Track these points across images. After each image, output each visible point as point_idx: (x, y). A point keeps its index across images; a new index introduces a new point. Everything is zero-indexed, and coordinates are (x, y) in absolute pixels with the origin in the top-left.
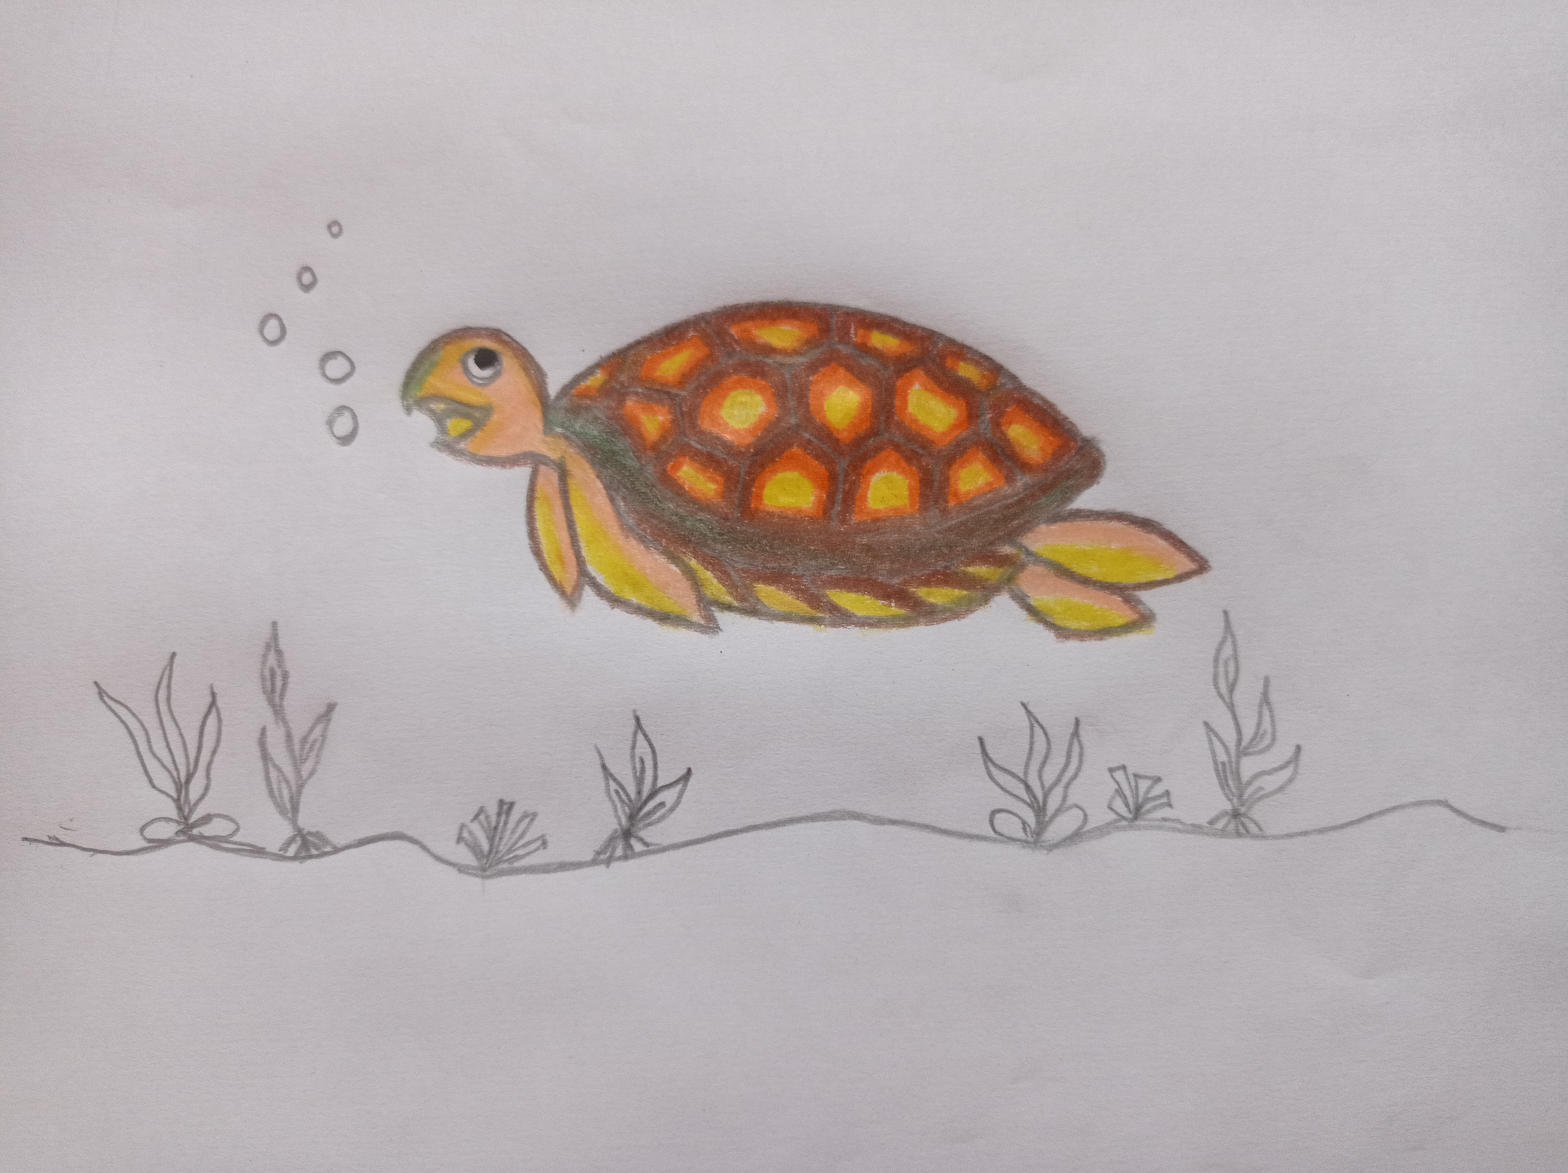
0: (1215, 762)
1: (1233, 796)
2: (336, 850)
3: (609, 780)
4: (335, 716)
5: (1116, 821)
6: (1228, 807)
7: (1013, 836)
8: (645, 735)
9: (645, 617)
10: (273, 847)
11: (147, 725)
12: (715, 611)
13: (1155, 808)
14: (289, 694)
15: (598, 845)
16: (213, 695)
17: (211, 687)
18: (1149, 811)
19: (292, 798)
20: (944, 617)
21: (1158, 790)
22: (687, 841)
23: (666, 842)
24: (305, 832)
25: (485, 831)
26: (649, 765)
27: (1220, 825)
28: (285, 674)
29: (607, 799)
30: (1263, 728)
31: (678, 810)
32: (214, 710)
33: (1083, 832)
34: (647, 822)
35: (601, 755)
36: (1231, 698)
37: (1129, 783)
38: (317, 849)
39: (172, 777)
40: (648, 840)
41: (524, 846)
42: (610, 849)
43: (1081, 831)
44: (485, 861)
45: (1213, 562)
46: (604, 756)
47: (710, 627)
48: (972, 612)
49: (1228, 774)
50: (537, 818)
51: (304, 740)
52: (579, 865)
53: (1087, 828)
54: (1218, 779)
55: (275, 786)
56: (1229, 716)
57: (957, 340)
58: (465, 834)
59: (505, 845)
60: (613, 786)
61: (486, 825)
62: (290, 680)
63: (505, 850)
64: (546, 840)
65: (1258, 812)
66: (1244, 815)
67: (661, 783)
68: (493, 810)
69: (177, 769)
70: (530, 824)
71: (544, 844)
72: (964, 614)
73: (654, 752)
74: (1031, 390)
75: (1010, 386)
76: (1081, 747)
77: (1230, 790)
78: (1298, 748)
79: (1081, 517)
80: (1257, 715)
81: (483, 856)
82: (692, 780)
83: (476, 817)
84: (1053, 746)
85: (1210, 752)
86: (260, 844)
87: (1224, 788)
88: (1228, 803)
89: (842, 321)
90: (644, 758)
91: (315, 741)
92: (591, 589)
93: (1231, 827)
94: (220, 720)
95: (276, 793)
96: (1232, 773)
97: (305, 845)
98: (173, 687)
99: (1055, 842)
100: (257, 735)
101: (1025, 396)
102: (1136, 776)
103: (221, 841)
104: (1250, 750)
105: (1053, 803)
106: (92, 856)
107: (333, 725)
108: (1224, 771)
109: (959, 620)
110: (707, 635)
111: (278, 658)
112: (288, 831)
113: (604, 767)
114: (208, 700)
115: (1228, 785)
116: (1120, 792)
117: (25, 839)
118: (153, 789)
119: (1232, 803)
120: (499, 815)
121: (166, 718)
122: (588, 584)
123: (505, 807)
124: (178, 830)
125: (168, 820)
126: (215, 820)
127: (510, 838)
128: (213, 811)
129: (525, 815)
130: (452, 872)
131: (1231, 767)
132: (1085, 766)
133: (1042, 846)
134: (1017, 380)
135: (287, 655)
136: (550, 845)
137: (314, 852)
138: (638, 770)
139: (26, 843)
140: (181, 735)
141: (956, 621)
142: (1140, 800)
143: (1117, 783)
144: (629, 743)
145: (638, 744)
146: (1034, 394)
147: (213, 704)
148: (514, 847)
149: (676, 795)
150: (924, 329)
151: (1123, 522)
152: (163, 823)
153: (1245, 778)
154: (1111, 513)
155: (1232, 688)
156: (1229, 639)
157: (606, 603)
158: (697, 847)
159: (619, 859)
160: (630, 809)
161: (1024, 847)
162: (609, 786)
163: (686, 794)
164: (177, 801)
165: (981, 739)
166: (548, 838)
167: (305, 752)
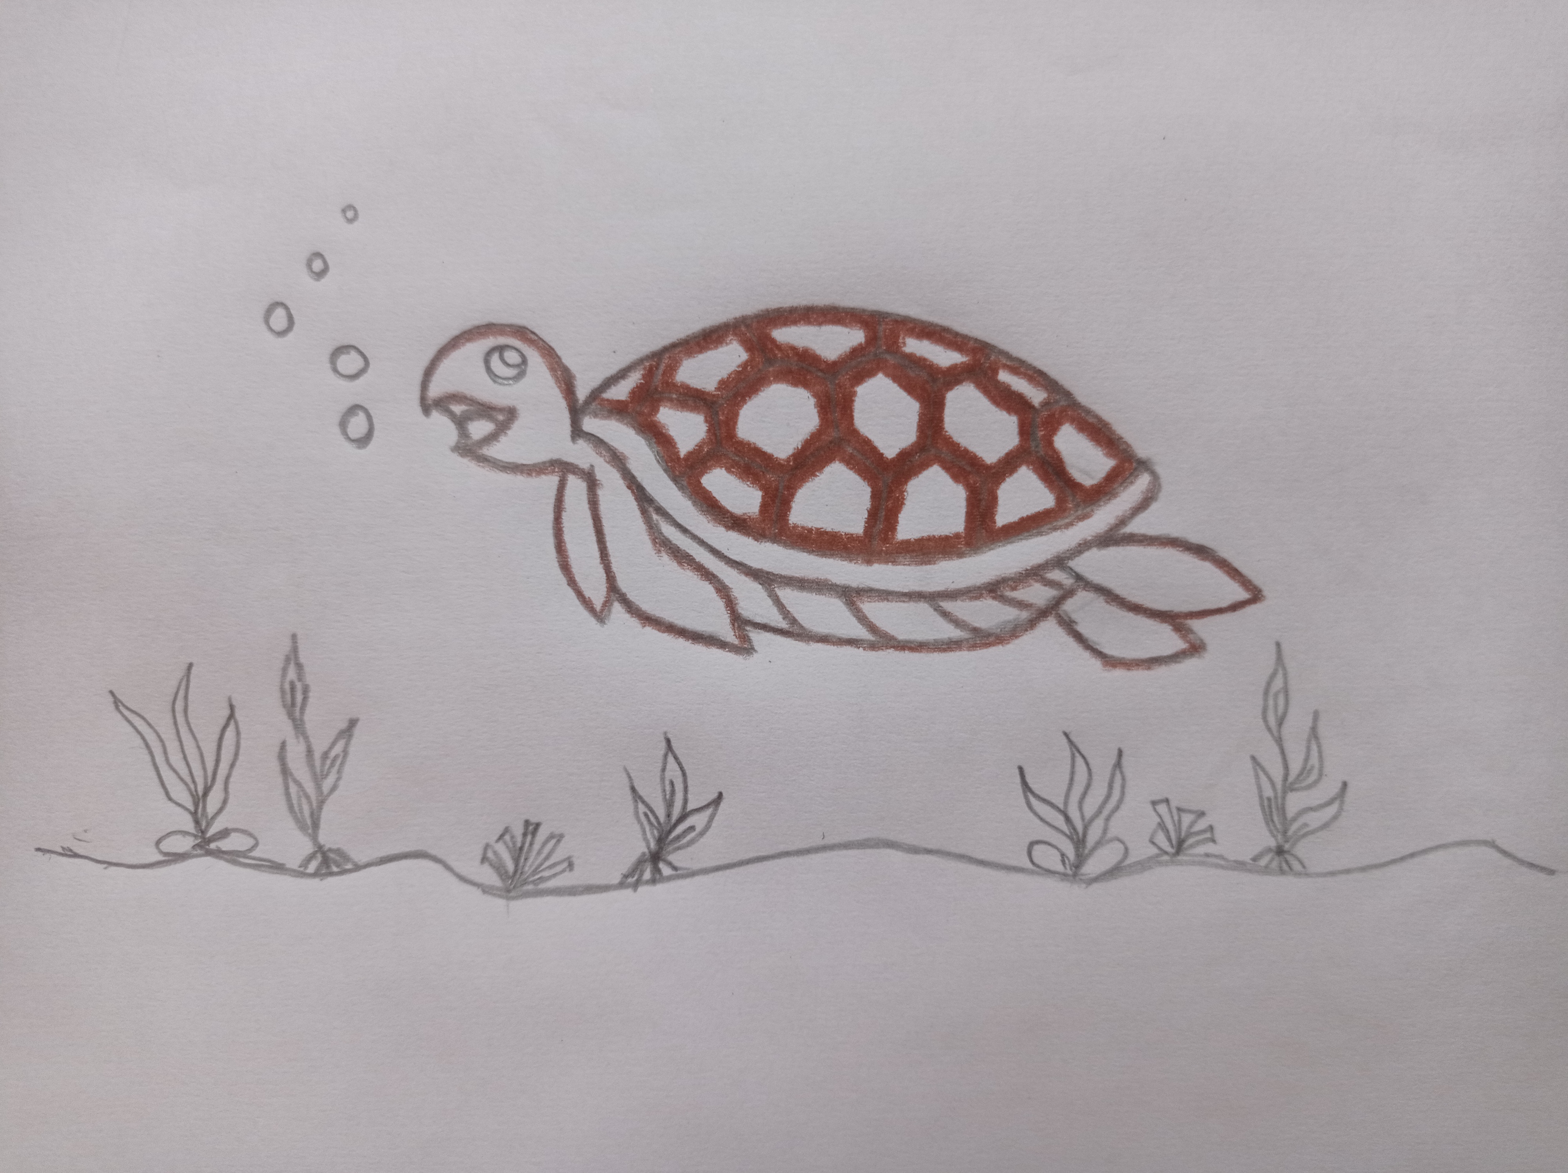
0: (1261, 797)
1: (1279, 832)
2: (358, 868)
3: (638, 802)
4: (357, 731)
5: (1157, 856)
6: (1272, 843)
7: (1052, 868)
8: (676, 758)
9: (677, 636)
10: (293, 863)
11: (163, 736)
12: (750, 631)
13: (1198, 843)
14: (309, 710)
15: (625, 868)
16: (232, 707)
17: (230, 699)
18: (1192, 846)
19: (312, 814)
20: (988, 642)
21: (1202, 824)
22: (716, 866)
23: (696, 866)
24: (326, 848)
25: (510, 851)
26: (679, 787)
27: (1263, 862)
28: (306, 688)
29: (636, 822)
30: (1310, 763)
31: (708, 834)
32: (232, 723)
33: (1124, 866)
34: (677, 845)
35: (630, 777)
36: (1279, 731)
37: (1172, 817)
38: (338, 866)
39: (189, 790)
40: (677, 864)
41: (550, 867)
42: (638, 872)
43: (1121, 865)
44: (510, 882)
45: (1265, 593)
46: (633, 778)
47: (745, 648)
48: (1017, 637)
49: (1274, 810)
50: (564, 839)
51: (325, 756)
52: (605, 888)
53: (1128, 862)
54: (1263, 815)
55: (295, 802)
56: (1276, 750)
57: (1010, 353)
58: (490, 854)
59: (531, 866)
60: (642, 808)
61: (511, 845)
62: (311, 694)
63: (530, 871)
64: (572, 862)
65: (1302, 849)
66: (1288, 852)
67: (691, 806)
68: (518, 831)
69: (194, 782)
70: (556, 845)
71: (571, 866)
72: (1009, 640)
73: (684, 774)
74: (1086, 408)
75: (1063, 403)
76: (1124, 779)
77: (1275, 826)
78: (1345, 785)
79: (1134, 541)
80: (1304, 750)
81: (509, 877)
82: (723, 805)
83: (501, 837)
84: (1095, 777)
85: (1255, 787)
86: (278, 859)
87: (1269, 824)
88: (1273, 839)
89: (890, 329)
90: (674, 781)
91: (336, 757)
92: (621, 606)
93: (1275, 864)
94: (238, 733)
95: (296, 808)
96: (1277, 808)
97: (326, 861)
98: (190, 697)
99: (1094, 875)
100: (277, 749)
101: (1078, 414)
102: (1179, 810)
103: (239, 856)
104: (1297, 786)
105: (1093, 836)
106: (105, 868)
107: (354, 741)
108: (1270, 807)
109: (1003, 646)
110: (741, 657)
111: (298, 671)
112: (308, 847)
113: (633, 789)
114: (226, 712)
115: (1273, 821)
116: (1163, 826)
117: (38, 850)
118: (169, 802)
119: (1276, 840)
120: (525, 835)
121: (183, 730)
122: (618, 601)
123: (531, 828)
124: (194, 844)
125: (185, 833)
126: (233, 835)
127: (536, 859)
128: (230, 826)
129: (552, 836)
130: (476, 892)
131: (1277, 803)
132: (1127, 798)
133: (1081, 879)
134: (1071, 397)
135: (307, 669)
136: (576, 867)
137: (335, 869)
138: (668, 793)
139: (40, 854)
140: (199, 747)
141: (1000, 647)
142: (1183, 834)
143: (1160, 816)
144: (660, 765)
145: (668, 767)
146: (1088, 411)
147: (231, 716)
148: (539, 868)
149: (706, 819)
150: (976, 340)
151: (1178, 548)
152: (179, 837)
153: (1290, 813)
154: (1164, 538)
155: (1280, 723)
156: (1281, 672)
157: (638, 621)
158: (728, 872)
159: (647, 882)
160: (659, 832)
161: (1062, 880)
162: (637, 808)
163: (716, 818)
164: (194, 814)
165: (1021, 769)
166: (574, 860)
167: (327, 767)
